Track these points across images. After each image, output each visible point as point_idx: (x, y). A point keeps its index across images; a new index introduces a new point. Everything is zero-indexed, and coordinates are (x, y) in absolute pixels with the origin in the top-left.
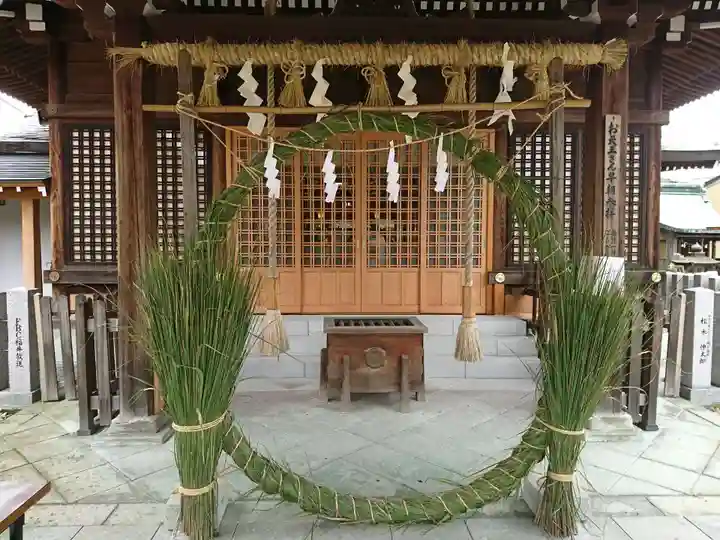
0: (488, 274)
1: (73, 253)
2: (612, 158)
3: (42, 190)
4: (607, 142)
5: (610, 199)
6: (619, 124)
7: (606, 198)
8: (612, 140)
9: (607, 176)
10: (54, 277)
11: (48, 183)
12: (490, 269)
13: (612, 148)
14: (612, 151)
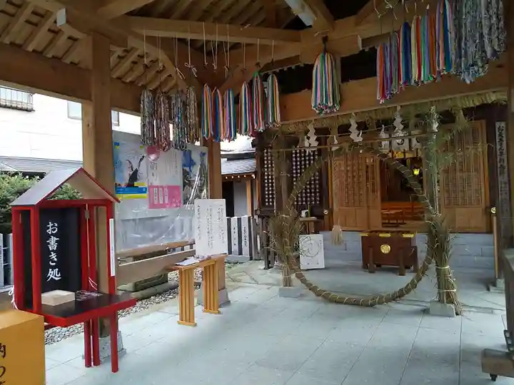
0: (486, 208)
1: (265, 202)
2: (501, 144)
3: (253, 176)
4: (497, 136)
5: (501, 165)
6: (504, 126)
7: (499, 166)
8: (500, 135)
9: (498, 154)
10: (258, 212)
11: (255, 173)
12: (488, 204)
13: (500, 139)
14: (501, 140)
